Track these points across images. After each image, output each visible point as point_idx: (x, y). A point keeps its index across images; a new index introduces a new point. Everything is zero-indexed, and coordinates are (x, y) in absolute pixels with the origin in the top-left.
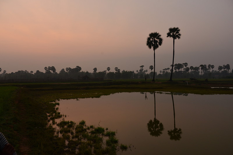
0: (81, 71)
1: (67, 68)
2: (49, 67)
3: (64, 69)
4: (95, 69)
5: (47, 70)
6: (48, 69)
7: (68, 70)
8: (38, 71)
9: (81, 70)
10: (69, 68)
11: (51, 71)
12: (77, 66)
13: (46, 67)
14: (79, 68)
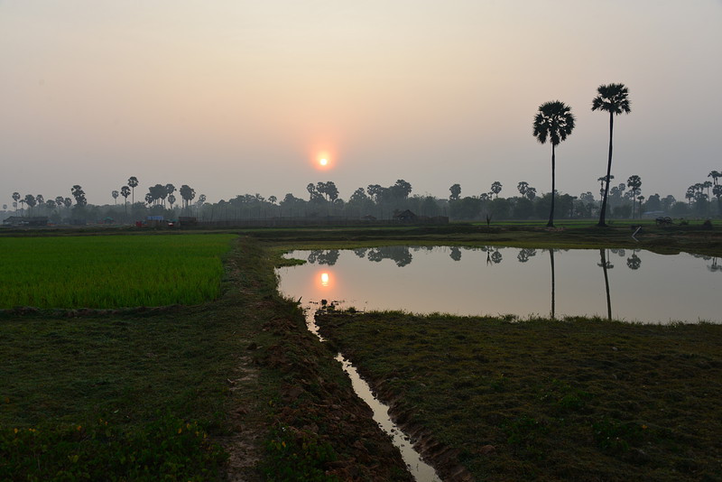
0: (410, 195)
1: (371, 186)
2: (320, 184)
3: (362, 189)
4: (456, 189)
5: (315, 193)
6: (316, 190)
7: (375, 191)
8: (289, 197)
9: (410, 191)
10: (377, 186)
11: (324, 194)
12: (399, 181)
13: (311, 185)
14: (403, 187)
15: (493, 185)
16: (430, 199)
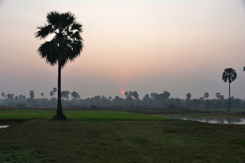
0: (170, 98)
1: (152, 93)
2: (130, 92)
3: (148, 94)
4: (189, 95)
5: (128, 96)
7: (154, 96)
8: (117, 97)
10: (155, 93)
11: (132, 97)
12: (165, 92)
13: (127, 92)
14: (167, 94)
15: (205, 94)
16: (178, 99)
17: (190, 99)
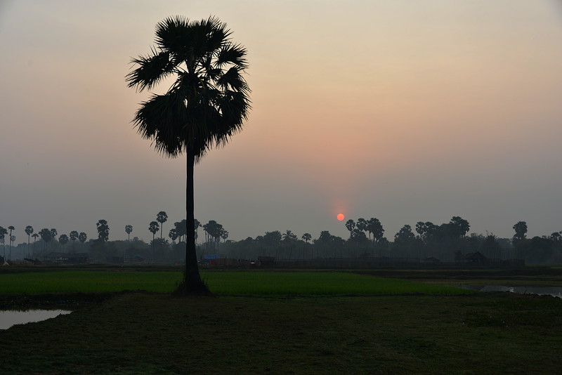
0: (468, 234)
1: (420, 223)
2: (361, 220)
3: (408, 227)
4: (521, 228)
5: (355, 230)
6: (356, 228)
7: (425, 229)
8: (325, 235)
9: (468, 230)
10: (428, 224)
11: (367, 233)
12: (454, 218)
13: (351, 221)
14: (460, 225)
16: (491, 238)
17: (523, 237)
